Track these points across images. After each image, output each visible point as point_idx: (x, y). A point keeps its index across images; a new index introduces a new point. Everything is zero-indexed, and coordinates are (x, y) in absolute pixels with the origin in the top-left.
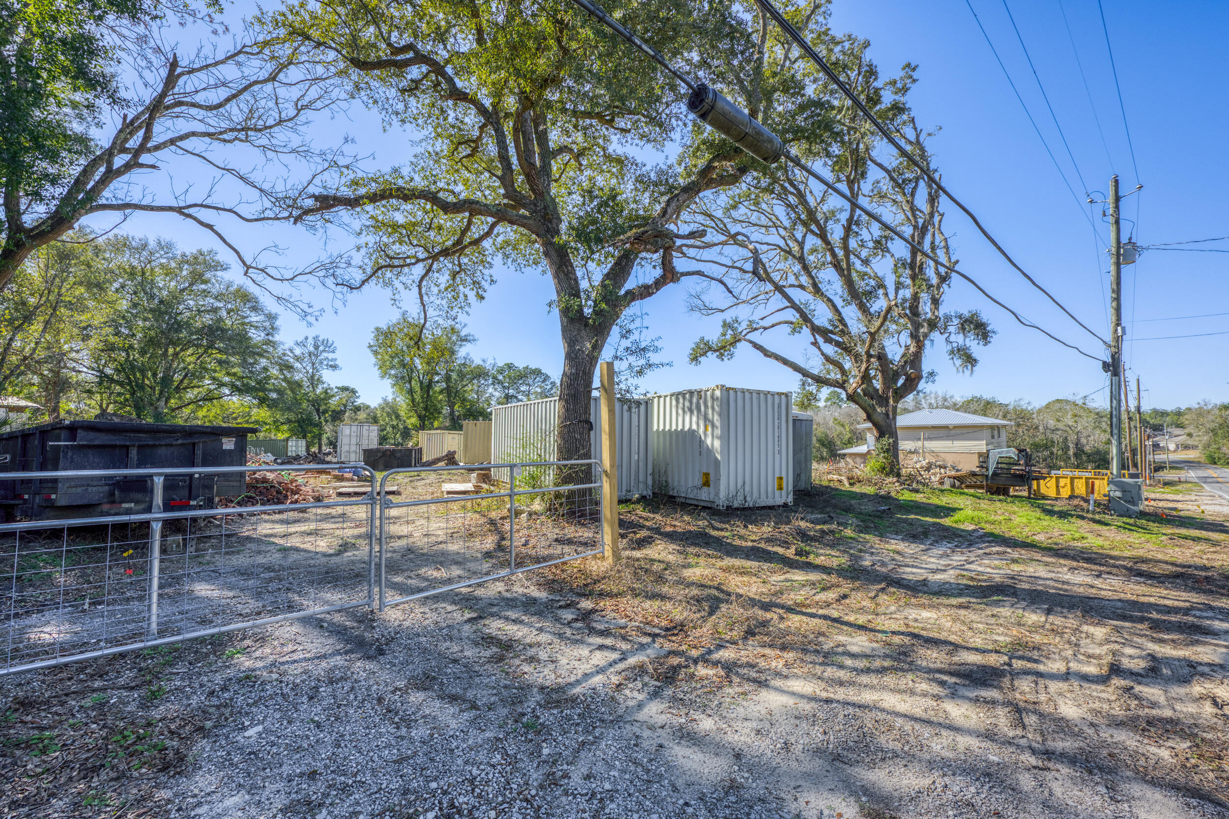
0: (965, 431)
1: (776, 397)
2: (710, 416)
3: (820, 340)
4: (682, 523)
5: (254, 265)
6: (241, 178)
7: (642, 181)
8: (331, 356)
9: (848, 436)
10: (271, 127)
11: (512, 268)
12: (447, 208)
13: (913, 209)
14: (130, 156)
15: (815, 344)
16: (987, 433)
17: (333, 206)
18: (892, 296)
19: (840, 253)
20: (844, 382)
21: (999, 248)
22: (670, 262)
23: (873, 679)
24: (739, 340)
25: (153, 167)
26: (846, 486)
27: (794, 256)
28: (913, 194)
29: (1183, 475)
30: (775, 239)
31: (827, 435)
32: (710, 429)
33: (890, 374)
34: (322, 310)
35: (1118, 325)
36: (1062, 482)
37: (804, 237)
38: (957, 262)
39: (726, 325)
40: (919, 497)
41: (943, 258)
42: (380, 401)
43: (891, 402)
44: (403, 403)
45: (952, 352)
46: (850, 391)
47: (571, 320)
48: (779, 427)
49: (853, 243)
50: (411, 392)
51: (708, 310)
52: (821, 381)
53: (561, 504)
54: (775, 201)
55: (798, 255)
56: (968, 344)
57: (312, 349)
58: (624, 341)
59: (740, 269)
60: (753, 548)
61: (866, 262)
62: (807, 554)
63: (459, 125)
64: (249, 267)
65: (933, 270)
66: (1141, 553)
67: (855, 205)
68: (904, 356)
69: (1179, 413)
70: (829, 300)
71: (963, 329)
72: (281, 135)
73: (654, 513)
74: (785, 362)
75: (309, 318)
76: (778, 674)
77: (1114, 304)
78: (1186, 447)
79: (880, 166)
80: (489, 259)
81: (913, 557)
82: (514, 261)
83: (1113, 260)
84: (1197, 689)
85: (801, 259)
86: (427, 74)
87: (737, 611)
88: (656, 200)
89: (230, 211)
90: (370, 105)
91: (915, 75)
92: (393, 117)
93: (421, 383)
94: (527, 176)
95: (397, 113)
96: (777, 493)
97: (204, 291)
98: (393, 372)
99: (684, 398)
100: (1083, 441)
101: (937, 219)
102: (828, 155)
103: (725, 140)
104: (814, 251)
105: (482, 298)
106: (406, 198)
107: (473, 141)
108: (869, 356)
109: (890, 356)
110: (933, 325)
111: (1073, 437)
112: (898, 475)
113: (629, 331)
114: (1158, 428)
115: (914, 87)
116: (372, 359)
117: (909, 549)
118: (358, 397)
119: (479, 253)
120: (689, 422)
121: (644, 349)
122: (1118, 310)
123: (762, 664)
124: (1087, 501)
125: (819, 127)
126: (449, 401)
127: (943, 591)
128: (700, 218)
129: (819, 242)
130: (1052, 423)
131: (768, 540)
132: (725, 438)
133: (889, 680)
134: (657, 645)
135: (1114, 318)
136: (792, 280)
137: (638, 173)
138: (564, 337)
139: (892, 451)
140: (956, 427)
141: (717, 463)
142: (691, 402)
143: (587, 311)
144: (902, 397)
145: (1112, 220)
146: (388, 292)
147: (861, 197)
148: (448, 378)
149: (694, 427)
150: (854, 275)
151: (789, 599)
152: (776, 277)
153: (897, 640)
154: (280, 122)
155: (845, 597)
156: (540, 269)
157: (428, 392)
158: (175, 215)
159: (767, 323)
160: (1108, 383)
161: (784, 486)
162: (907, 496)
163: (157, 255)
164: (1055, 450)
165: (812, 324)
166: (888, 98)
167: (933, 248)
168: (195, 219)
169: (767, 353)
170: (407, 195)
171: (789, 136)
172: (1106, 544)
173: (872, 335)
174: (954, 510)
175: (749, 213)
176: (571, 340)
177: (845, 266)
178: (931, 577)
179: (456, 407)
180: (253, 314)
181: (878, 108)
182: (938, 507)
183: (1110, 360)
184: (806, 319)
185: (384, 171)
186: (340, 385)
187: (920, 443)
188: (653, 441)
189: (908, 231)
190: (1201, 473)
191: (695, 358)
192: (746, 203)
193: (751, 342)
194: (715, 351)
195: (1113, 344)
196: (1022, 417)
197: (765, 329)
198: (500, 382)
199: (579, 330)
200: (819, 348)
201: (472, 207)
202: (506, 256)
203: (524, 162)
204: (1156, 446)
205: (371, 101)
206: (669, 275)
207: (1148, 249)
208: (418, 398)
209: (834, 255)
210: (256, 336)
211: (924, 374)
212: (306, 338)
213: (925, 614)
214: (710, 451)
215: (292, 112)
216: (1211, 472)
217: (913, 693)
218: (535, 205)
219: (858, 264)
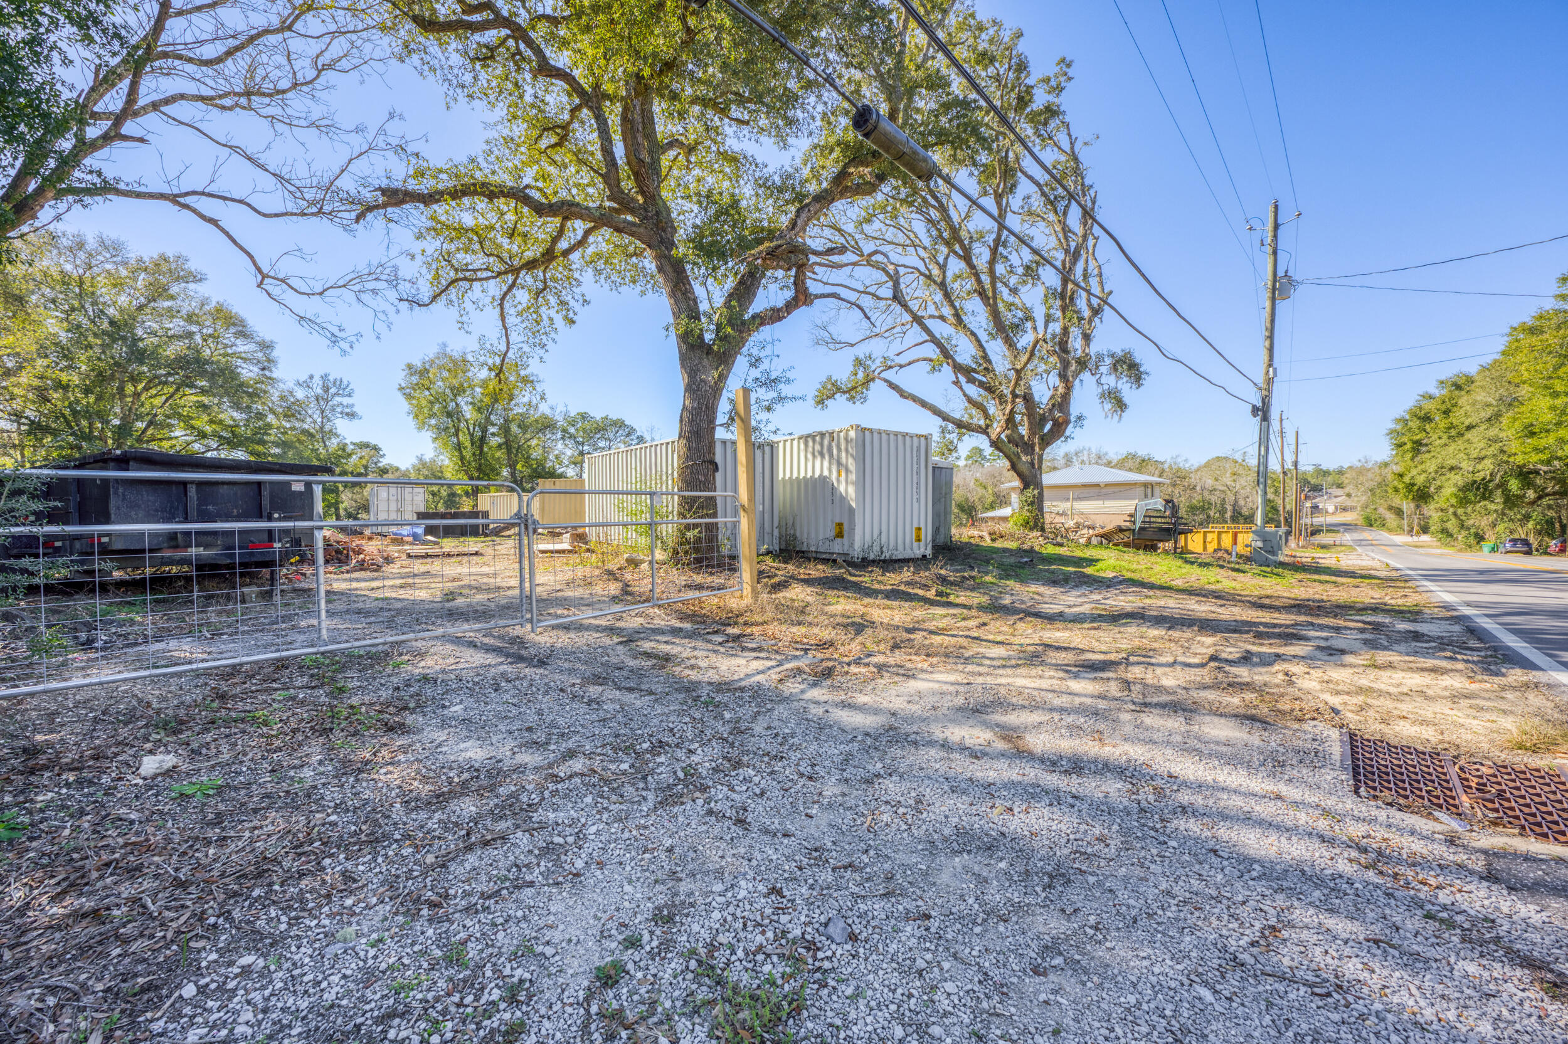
0: (1116, 489)
1: (915, 439)
2: (844, 460)
3: (962, 379)
4: (817, 571)
5: (272, 274)
6: (249, 159)
7: (764, 185)
8: (346, 401)
9: (990, 499)
10: (284, 92)
11: (606, 286)
12: (540, 209)
13: (1066, 230)
14: (109, 123)
15: (956, 383)
16: (1140, 491)
17: (403, 202)
18: (1041, 329)
19: (985, 279)
20: (988, 426)
21: (1143, 275)
22: (804, 283)
23: (1009, 671)
24: (873, 380)
25: (141, 140)
26: (988, 542)
27: (935, 282)
28: (1065, 213)
29: (1338, 538)
30: (912, 260)
31: (967, 500)
32: (843, 474)
33: (1037, 421)
34: (359, 335)
35: (1270, 366)
36: (1210, 537)
37: (946, 258)
38: (1111, 293)
39: (858, 362)
40: (1063, 551)
41: (1096, 289)
42: (415, 461)
43: (1037, 449)
44: (447, 462)
45: (1103, 395)
46: (993, 437)
47: (692, 347)
48: (918, 473)
49: (1000, 269)
50: (459, 447)
51: (837, 344)
52: (962, 426)
53: (686, 553)
54: (914, 215)
55: (939, 280)
56: (1119, 386)
57: (319, 391)
58: (753, 370)
59: (873, 295)
60: (893, 591)
61: (1014, 291)
62: (948, 595)
63: (539, 104)
64: (264, 276)
65: (1084, 301)
66: (1269, 592)
67: (1002, 227)
68: (1052, 397)
69: (1340, 472)
70: (973, 334)
71: (1116, 370)
72: (297, 103)
73: (786, 562)
74: (924, 404)
75: (342, 344)
76: (923, 671)
77: (1267, 344)
78: (1345, 509)
79: (1030, 178)
80: (576, 275)
81: (1052, 596)
82: (608, 278)
83: (1269, 295)
84: (1276, 667)
85: (943, 285)
86: (505, 40)
87: (883, 634)
88: (780, 210)
89: (241, 202)
90: (426, 73)
91: (1070, 74)
92: (459, 90)
93: (472, 435)
94: (637, 175)
95: (463, 87)
96: (915, 544)
97: (170, 309)
98: (433, 422)
99: (814, 441)
100: (1242, 502)
101: (1091, 242)
102: (975, 164)
103: (861, 142)
104: (957, 277)
105: (572, 322)
106: (492, 196)
107: (563, 128)
108: (1015, 396)
109: (1037, 399)
110: (1082, 363)
111: (1230, 498)
112: (1043, 530)
113: (758, 360)
114: (1317, 489)
115: (1069, 86)
116: (404, 405)
117: (1047, 591)
118: (383, 456)
119: (565, 267)
120: (820, 468)
121: (774, 381)
122: (1271, 350)
123: (909, 665)
124: (1230, 554)
125: (965, 131)
126: (509, 459)
127: (1078, 619)
128: (828, 232)
129: (962, 265)
130: (1210, 482)
131: (908, 584)
132: (861, 484)
133: (1023, 671)
134: (810, 656)
135: (1266, 358)
136: (932, 310)
137: (757, 174)
138: (683, 366)
139: (1036, 504)
140: (1107, 485)
141: (851, 511)
142: (822, 445)
143: (708, 337)
144: (1048, 444)
145: (1269, 250)
146: (453, 312)
147: (1009, 214)
148: (505, 430)
149: (826, 473)
150: (1001, 305)
151: (931, 625)
152: (914, 305)
153: (1031, 649)
154: (295, 85)
155: (984, 624)
156: (638, 288)
157: (481, 448)
158: (167, 205)
159: (902, 360)
160: (1257, 428)
161: (923, 537)
162: (1051, 550)
163: (101, 258)
164: (1212, 513)
165: (954, 360)
166: (1040, 98)
167: (1086, 276)
168: (194, 211)
169: (903, 394)
170: (491, 192)
171: (932, 139)
172: (1238, 586)
173: (1018, 372)
174: (1097, 561)
175: (884, 229)
176: (692, 372)
177: (990, 294)
178: (1067, 610)
179: (519, 466)
180: (239, 342)
181: (1029, 109)
182: (1081, 559)
183: (1259, 404)
184: (946, 354)
185: (457, 160)
186: (357, 441)
187: (1068, 504)
188: (779, 490)
189: (1060, 256)
190: (1357, 536)
191: (821, 402)
192: (881, 216)
193: (886, 381)
194: (845, 392)
195: (1264, 386)
196: (1180, 476)
197: (901, 366)
198: (572, 437)
199: (700, 358)
200: (961, 388)
201: (566, 210)
202: (598, 272)
203: (632, 157)
204: (1315, 508)
205: (426, 67)
206: (802, 297)
207: (1302, 283)
208: (468, 454)
209: (979, 281)
210: (248, 372)
211: (1073, 418)
212: (311, 377)
213: (1058, 634)
214: (843, 499)
215: (311, 74)
216: (1367, 535)
217: (1041, 677)
218: (646, 210)
219: (1005, 292)
